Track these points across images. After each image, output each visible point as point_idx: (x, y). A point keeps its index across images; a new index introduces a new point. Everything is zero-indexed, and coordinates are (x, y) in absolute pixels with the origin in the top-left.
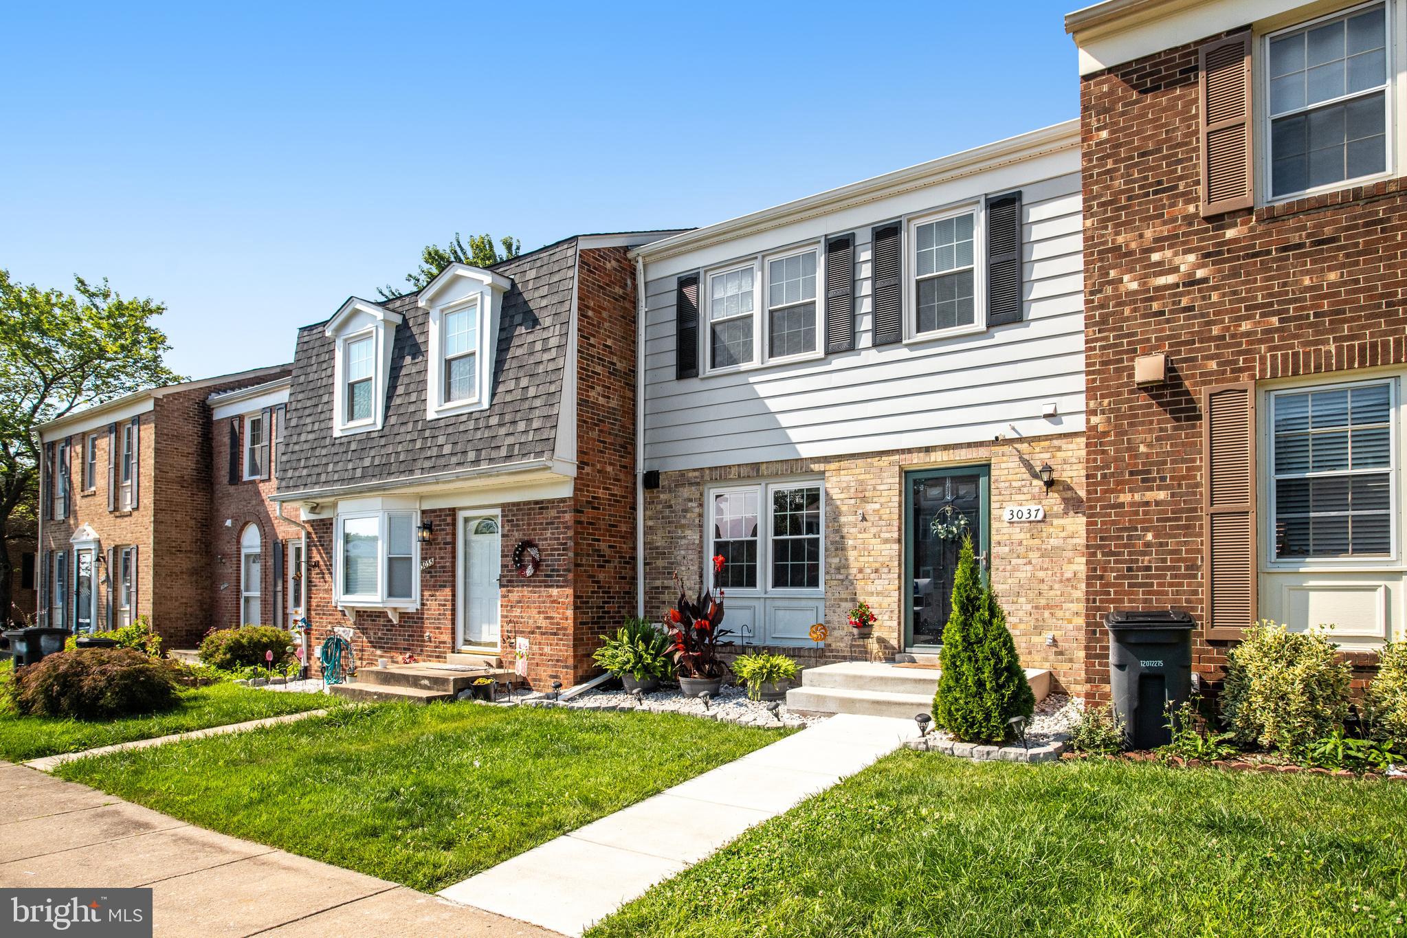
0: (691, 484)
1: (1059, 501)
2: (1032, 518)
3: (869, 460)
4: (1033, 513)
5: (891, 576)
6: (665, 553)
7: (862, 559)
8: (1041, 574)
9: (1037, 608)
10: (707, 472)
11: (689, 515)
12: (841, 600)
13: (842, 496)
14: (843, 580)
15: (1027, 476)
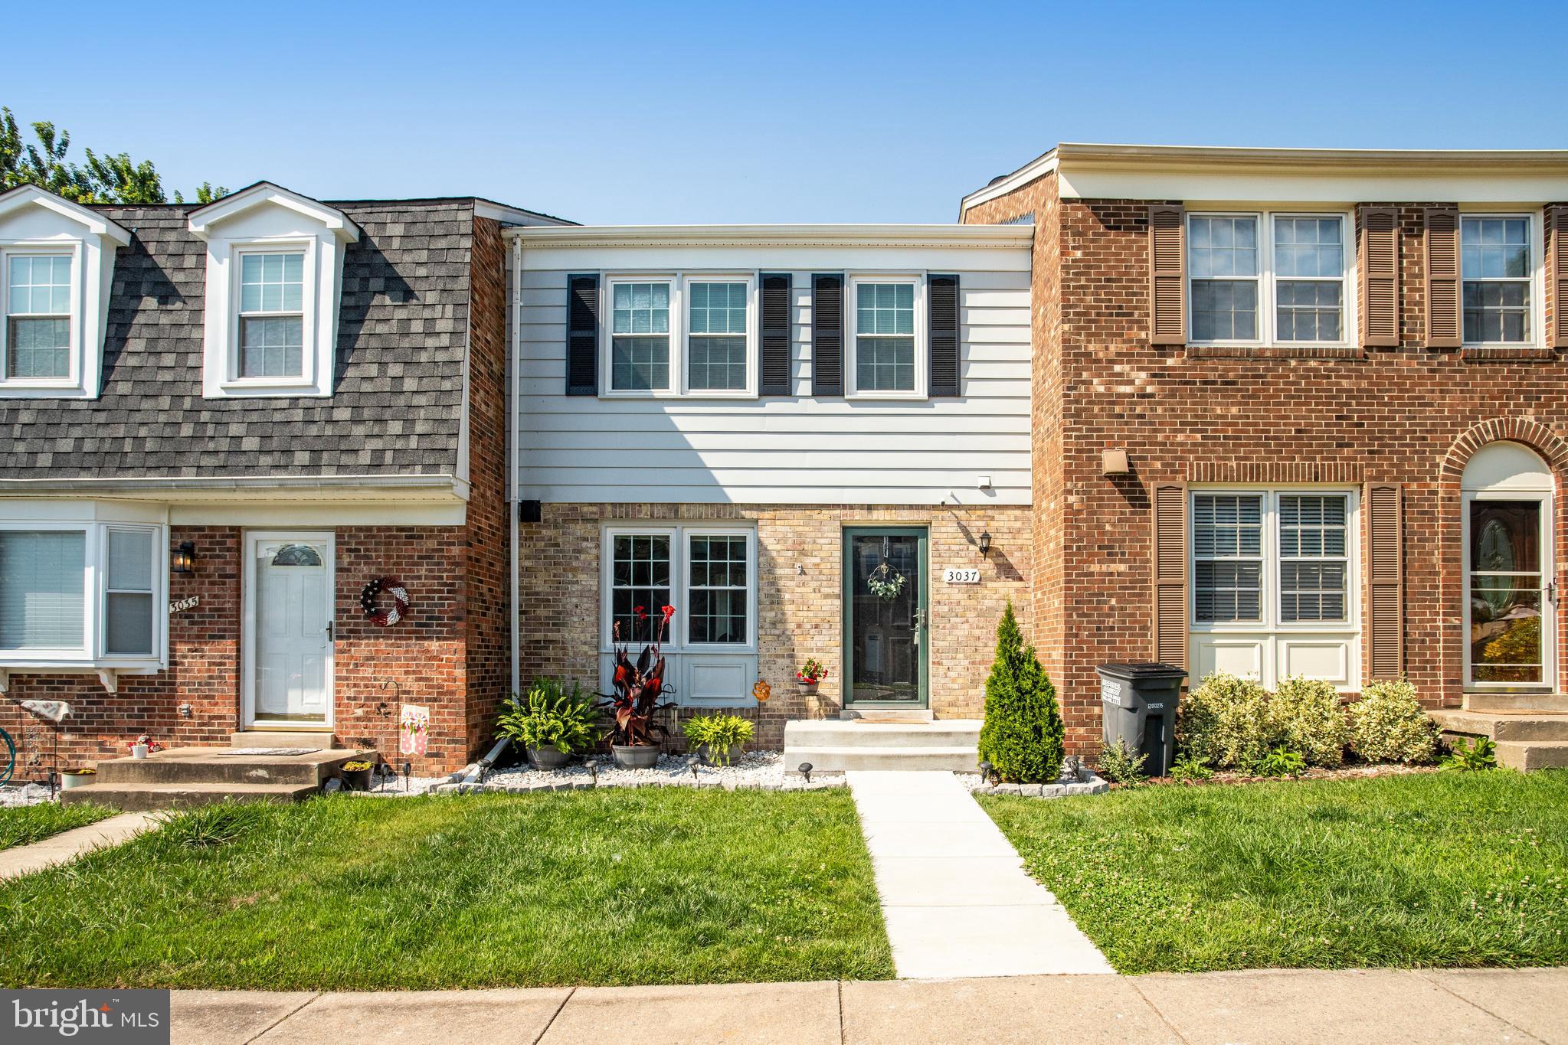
0: (586, 520)
1: (992, 566)
2: (970, 581)
3: (808, 512)
4: (971, 576)
5: (833, 631)
6: (549, 601)
7: (800, 614)
8: (977, 632)
9: (973, 663)
10: (609, 508)
11: (583, 557)
12: (777, 656)
13: (778, 547)
14: (779, 636)
15: (964, 541)
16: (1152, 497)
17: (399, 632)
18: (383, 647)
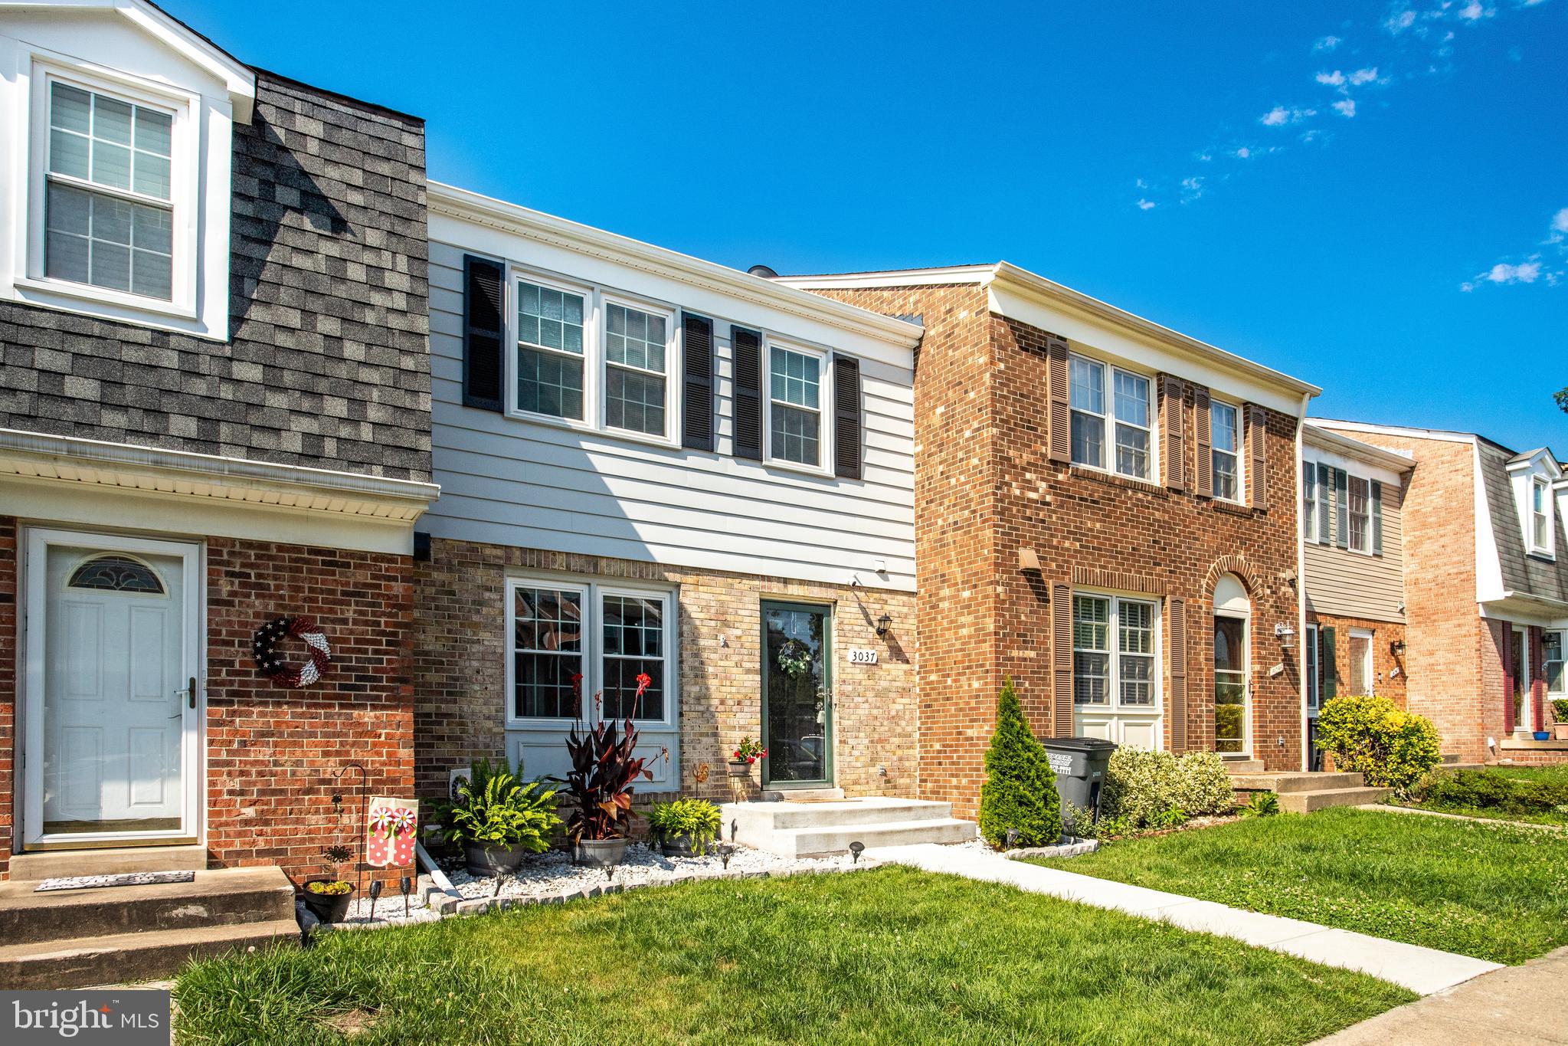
0: (489, 566)
1: (886, 648)
2: (869, 661)
3: (730, 580)
4: (870, 657)
5: (754, 709)
6: (442, 663)
7: (723, 689)
8: (875, 712)
9: (872, 742)
10: (518, 553)
11: (485, 610)
12: (701, 734)
13: (702, 616)
14: (703, 713)
15: (864, 622)
16: (1051, 593)
17: (313, 696)
18: (288, 718)
